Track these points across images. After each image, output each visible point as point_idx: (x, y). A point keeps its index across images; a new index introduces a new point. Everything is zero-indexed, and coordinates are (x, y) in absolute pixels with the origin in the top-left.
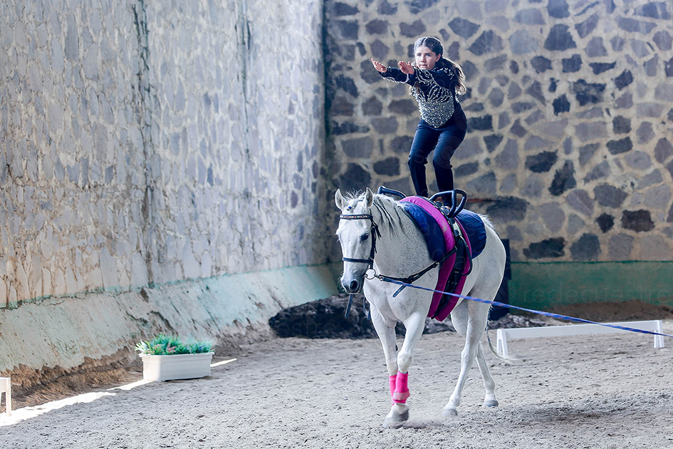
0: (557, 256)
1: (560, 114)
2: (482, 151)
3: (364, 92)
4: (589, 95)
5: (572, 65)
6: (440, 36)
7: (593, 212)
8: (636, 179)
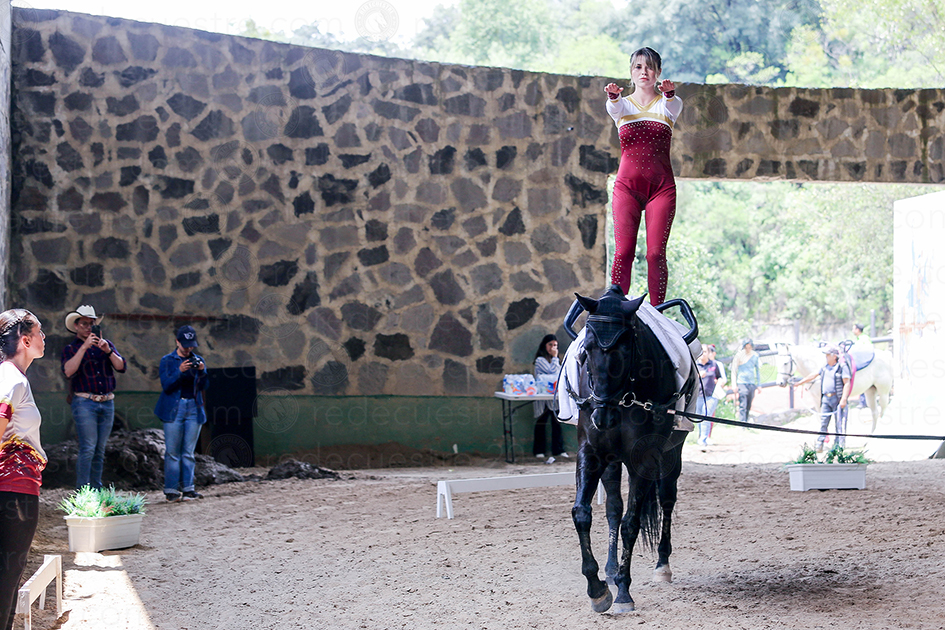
0: (295, 388)
1: (301, 215)
2: (206, 259)
3: (61, 182)
4: (337, 193)
5: (318, 155)
6: (156, 116)
7: (340, 335)
8: (393, 296)
